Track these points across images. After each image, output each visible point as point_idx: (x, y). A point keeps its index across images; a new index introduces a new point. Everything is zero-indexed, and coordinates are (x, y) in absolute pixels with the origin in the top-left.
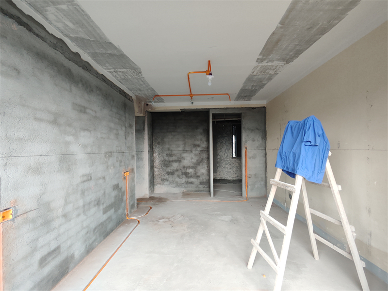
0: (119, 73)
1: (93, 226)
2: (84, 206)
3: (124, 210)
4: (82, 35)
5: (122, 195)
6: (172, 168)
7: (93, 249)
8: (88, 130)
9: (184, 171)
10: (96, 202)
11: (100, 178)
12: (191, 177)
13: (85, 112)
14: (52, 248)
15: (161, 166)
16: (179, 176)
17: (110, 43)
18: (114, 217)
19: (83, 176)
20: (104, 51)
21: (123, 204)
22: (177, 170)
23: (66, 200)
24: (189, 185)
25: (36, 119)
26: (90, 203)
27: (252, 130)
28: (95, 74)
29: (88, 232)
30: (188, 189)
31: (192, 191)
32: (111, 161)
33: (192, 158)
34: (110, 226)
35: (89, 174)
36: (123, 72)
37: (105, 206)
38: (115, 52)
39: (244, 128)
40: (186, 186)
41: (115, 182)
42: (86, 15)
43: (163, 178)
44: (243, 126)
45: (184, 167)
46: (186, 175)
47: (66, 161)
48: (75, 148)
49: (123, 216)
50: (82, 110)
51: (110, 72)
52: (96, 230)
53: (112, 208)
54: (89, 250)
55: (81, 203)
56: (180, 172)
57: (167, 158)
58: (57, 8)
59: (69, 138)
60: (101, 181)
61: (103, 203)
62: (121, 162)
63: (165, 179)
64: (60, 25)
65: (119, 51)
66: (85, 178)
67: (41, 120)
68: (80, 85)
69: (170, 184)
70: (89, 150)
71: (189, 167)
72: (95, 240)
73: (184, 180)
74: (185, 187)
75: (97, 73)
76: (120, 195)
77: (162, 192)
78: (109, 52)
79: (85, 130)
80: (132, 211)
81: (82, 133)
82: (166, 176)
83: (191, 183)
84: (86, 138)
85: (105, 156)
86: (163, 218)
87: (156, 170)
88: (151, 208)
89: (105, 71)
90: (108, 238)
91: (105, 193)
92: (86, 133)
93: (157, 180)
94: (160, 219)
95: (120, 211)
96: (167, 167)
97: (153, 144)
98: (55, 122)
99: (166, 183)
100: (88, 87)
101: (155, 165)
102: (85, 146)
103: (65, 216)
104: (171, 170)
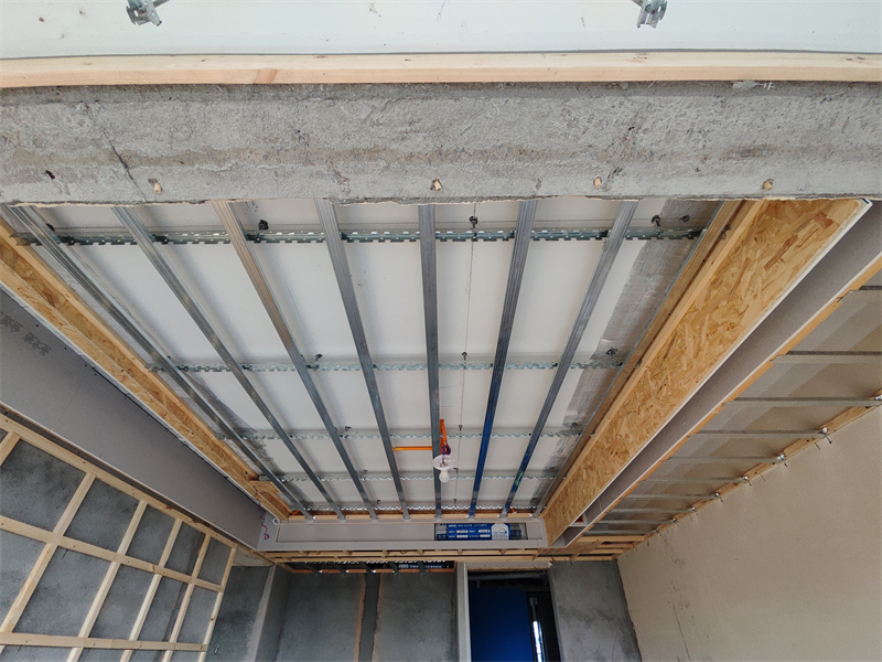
27: (589, 621)
39: (562, 609)
44: (557, 604)
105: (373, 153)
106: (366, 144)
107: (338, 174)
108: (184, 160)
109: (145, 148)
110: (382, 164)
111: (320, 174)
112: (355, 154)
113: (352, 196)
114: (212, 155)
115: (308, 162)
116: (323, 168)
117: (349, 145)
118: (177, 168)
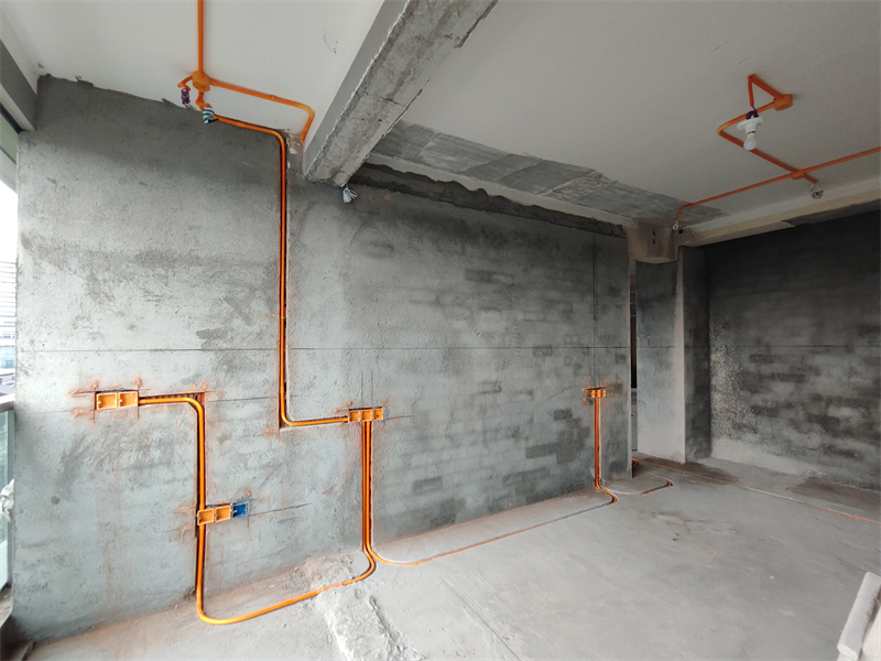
0: (565, 192)
1: (504, 470)
2: (485, 432)
3: (588, 466)
4: (472, 163)
5: (579, 435)
6: (769, 397)
7: (501, 510)
8: (494, 309)
9: (815, 411)
10: (510, 433)
11: (521, 392)
12: (849, 433)
13: (489, 281)
14: (431, 476)
15: (734, 389)
16: (795, 424)
17: (511, 155)
18: (556, 471)
19: (485, 383)
20: (513, 170)
21: (584, 455)
22: (789, 406)
23: (452, 415)
24: (838, 459)
25: (412, 302)
26: (496, 431)
28: (514, 212)
29: (491, 477)
30: (833, 470)
31: (853, 482)
32: (548, 364)
33: (852, 372)
34: (543, 485)
35: (496, 383)
36: (569, 188)
37: (531, 443)
38: (529, 164)
40: (825, 458)
41: (560, 404)
42: (456, 138)
43: (738, 420)
45: (817, 398)
46: (828, 424)
47: (453, 358)
48: (470, 339)
49: (584, 478)
50: (485, 277)
51: (550, 196)
52: (510, 481)
53: (551, 453)
54: (494, 508)
55: (478, 426)
56: (801, 414)
57: (752, 367)
58: (429, 149)
59: (460, 324)
60: (523, 397)
61: (527, 439)
62: (579, 366)
63: (745, 426)
64: (444, 165)
65: (532, 159)
66: (489, 388)
67: (418, 302)
68: (481, 239)
69: (762, 441)
70: (496, 341)
71: (840, 401)
72: (506, 497)
73: (816, 439)
74: (821, 463)
75: (520, 207)
76: (575, 432)
77: (737, 461)
78: (520, 168)
79: (488, 309)
80: (615, 476)
81: (484, 315)
82: (750, 418)
83: (849, 454)
84: (492, 322)
85: (534, 354)
86: (674, 514)
87: (717, 397)
88: (668, 484)
89: (540, 196)
90: (538, 506)
91: (531, 421)
92: (491, 314)
93: (720, 424)
94: (662, 513)
95: (574, 466)
96: (754, 391)
97: (708, 329)
98: (437, 303)
99: (750, 437)
100: (495, 239)
101: (713, 382)
102: (488, 336)
103: (450, 437)
104: (766, 401)
105: (447, 14)
106: (441, 14)
107: (447, 36)
108: (401, 83)
109: (389, 90)
110: (456, 13)
111: (441, 44)
112: (442, 22)
113: (461, 38)
114: (405, 73)
115: (432, 44)
116: (438, 41)
117: (436, 21)
118: (402, 88)
